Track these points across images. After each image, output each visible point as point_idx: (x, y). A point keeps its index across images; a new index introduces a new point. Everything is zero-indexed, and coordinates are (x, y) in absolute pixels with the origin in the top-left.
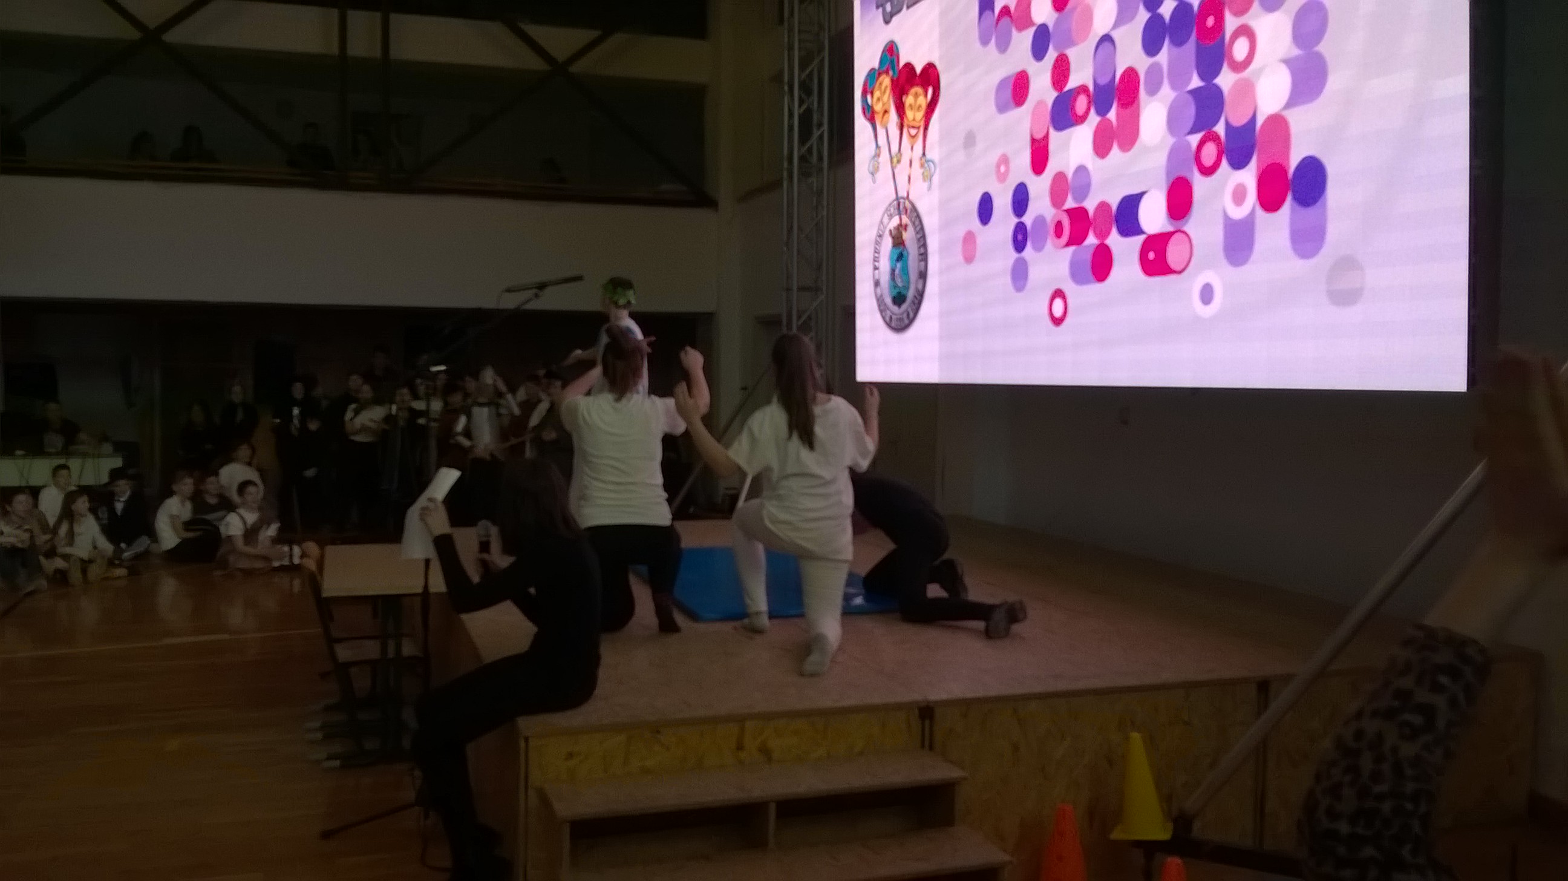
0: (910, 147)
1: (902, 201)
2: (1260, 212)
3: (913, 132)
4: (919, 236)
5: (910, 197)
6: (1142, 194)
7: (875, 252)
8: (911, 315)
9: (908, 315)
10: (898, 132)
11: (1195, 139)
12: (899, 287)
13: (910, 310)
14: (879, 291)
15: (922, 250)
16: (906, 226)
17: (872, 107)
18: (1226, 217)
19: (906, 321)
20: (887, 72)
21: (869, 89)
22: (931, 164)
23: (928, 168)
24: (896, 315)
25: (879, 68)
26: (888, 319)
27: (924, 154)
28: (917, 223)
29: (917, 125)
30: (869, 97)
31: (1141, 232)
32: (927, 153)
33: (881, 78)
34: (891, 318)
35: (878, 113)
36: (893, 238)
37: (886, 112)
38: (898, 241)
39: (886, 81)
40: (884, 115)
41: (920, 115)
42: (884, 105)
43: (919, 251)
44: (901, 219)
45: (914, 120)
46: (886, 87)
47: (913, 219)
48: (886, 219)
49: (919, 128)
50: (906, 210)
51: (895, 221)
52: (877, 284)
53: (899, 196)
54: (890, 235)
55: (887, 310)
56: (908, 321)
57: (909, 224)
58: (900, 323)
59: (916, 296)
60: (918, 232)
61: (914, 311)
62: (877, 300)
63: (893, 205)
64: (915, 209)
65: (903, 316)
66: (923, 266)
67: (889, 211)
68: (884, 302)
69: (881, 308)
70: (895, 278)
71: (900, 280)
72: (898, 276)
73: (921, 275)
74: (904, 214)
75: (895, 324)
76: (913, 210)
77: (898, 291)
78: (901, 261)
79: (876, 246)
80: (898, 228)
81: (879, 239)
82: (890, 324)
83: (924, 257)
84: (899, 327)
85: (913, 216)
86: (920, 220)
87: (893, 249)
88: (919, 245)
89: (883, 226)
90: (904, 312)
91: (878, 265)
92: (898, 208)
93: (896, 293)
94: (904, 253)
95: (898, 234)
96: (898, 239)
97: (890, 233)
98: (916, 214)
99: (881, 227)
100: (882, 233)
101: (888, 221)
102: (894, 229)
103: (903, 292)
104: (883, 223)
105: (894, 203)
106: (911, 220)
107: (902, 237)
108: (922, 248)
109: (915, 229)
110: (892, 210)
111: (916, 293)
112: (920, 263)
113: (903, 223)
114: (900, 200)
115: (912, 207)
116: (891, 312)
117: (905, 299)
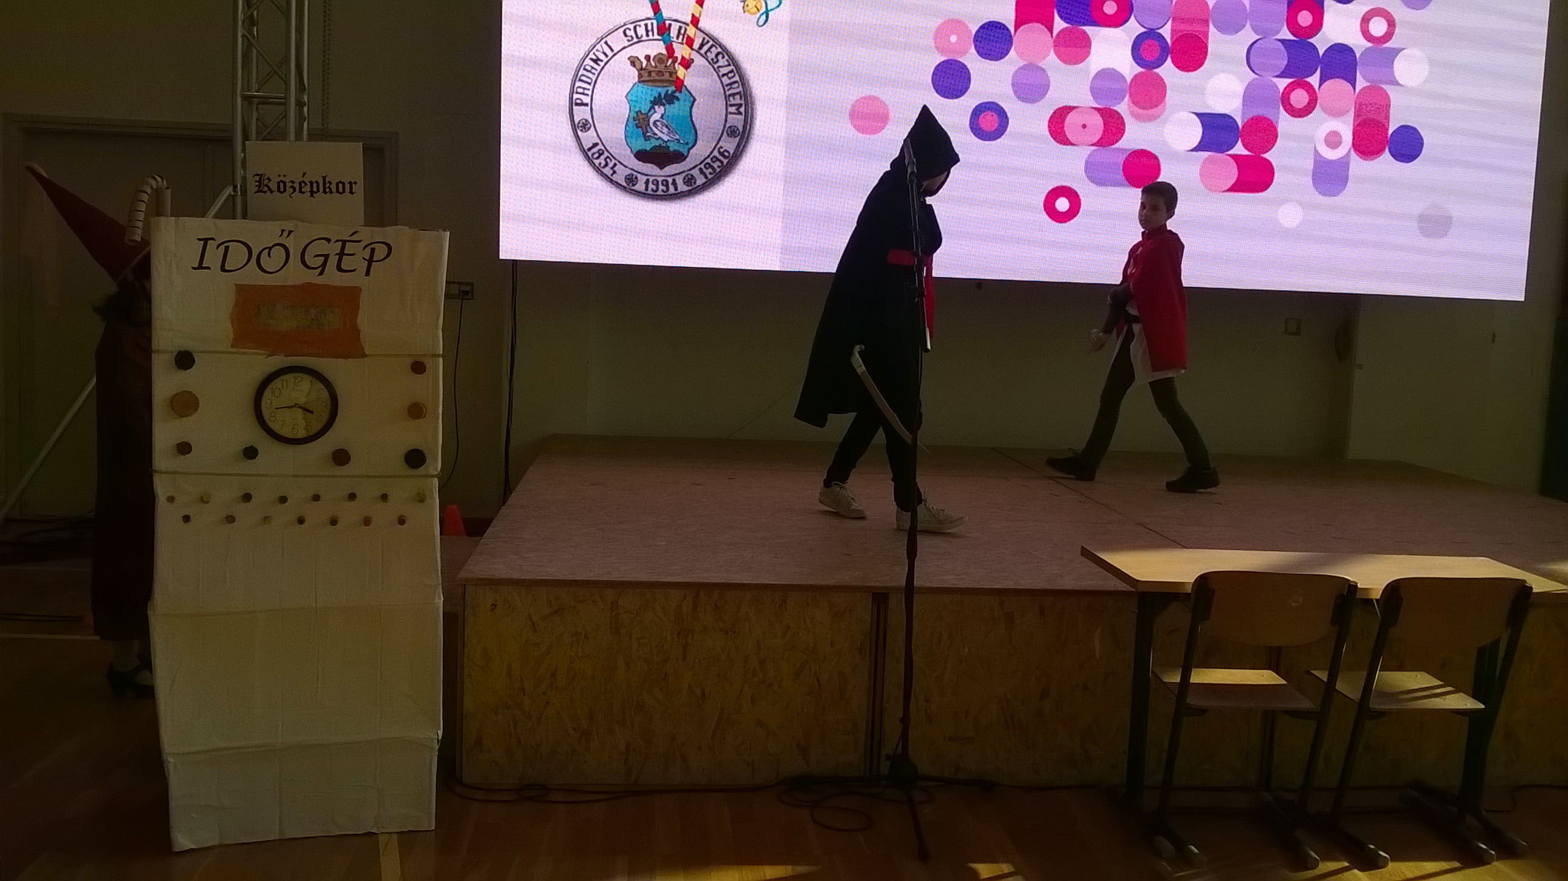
1: (675, 26)
2: (1354, 157)
4: (726, 80)
5: (700, 25)
7: (576, 78)
8: (700, 180)
9: (689, 180)
11: (1283, 83)
12: (660, 138)
13: (696, 172)
15: (737, 100)
18: (1316, 153)
19: (684, 188)
24: (645, 175)
34: (631, 180)
36: (641, 70)
43: (727, 98)
44: (670, 49)
47: (711, 56)
48: (617, 41)
51: (657, 48)
52: (579, 127)
53: (666, 13)
54: (633, 64)
55: (615, 165)
56: (686, 188)
57: (699, 61)
58: (661, 187)
59: (715, 157)
60: (723, 75)
61: (710, 177)
62: (584, 152)
63: (646, 25)
64: (717, 43)
65: (670, 180)
66: (737, 121)
67: (632, 33)
68: (606, 154)
69: (597, 162)
70: (649, 125)
71: (665, 130)
72: (658, 123)
73: (732, 132)
74: (682, 44)
75: (647, 189)
76: (711, 42)
77: (657, 143)
78: (667, 106)
79: (582, 72)
80: (659, 58)
81: (592, 64)
82: (629, 186)
83: (742, 110)
84: (660, 192)
85: (709, 50)
86: (733, 61)
87: (641, 85)
88: (732, 91)
89: (605, 46)
90: (679, 174)
91: (587, 100)
92: (660, 33)
93: (648, 146)
94: (677, 94)
95: (661, 67)
96: (660, 73)
97: (633, 61)
98: (719, 50)
99: (598, 47)
100: (602, 57)
101: (627, 44)
102: (648, 58)
103: (673, 147)
104: (606, 43)
105: (649, 22)
106: (705, 56)
107: (673, 73)
108: (738, 97)
109: (717, 70)
110: (641, 31)
111: (716, 153)
112: (730, 116)
113: (678, 54)
114: (667, 22)
115: (707, 38)
116: (632, 169)
117: (679, 157)
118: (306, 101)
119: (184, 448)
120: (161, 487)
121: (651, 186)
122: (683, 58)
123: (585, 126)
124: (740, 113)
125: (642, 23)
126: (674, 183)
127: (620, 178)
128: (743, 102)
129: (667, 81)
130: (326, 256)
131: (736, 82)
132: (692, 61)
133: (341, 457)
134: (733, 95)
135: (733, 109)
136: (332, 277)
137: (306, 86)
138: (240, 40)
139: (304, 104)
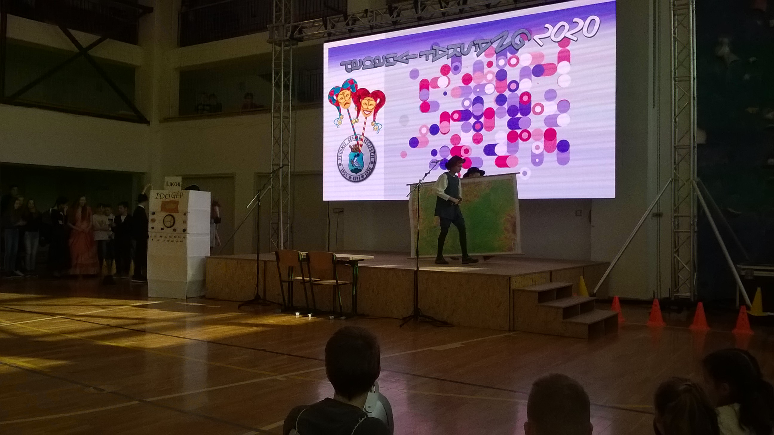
0: (365, 118)
1: (359, 137)
2: (545, 152)
3: (366, 113)
4: (370, 149)
5: (364, 135)
6: (496, 145)
7: (338, 152)
8: (365, 176)
9: (363, 177)
10: (356, 112)
12: (356, 166)
13: (364, 174)
14: (341, 167)
15: (373, 154)
16: (361, 146)
17: (337, 101)
18: (532, 152)
19: (361, 179)
20: (349, 89)
21: (335, 93)
22: (378, 124)
23: (377, 126)
24: (353, 176)
25: (342, 86)
26: (348, 178)
27: (374, 121)
28: (369, 144)
29: (371, 111)
30: (335, 97)
31: (495, 154)
32: (376, 121)
33: (344, 91)
34: (350, 178)
35: (341, 103)
36: (352, 149)
37: (347, 103)
38: (356, 150)
39: (348, 92)
40: (345, 105)
41: (371, 108)
42: (345, 101)
43: (370, 154)
44: (358, 142)
45: (368, 108)
46: (349, 94)
47: (367, 143)
48: (347, 142)
49: (371, 112)
50: (362, 140)
51: (355, 142)
52: (339, 165)
53: (357, 134)
54: (350, 147)
55: (347, 174)
56: (362, 179)
57: (364, 145)
58: (357, 179)
59: (368, 170)
60: (370, 148)
61: (367, 175)
62: (340, 171)
63: (353, 137)
64: (368, 139)
65: (358, 177)
66: (373, 160)
67: (349, 139)
68: (345, 171)
69: (343, 174)
70: (353, 163)
71: (357, 164)
72: (356, 162)
73: (372, 163)
74: (360, 141)
75: (353, 180)
76: (367, 139)
77: (355, 167)
78: (358, 157)
79: (339, 151)
80: (356, 145)
81: (342, 148)
82: (349, 179)
83: (374, 156)
84: (356, 180)
85: (366, 142)
86: (371, 143)
87: (352, 153)
88: (371, 152)
89: (344, 144)
90: (360, 175)
91: (340, 158)
92: (356, 138)
93: (353, 168)
94: (360, 154)
95: (356, 147)
96: (356, 149)
97: (350, 146)
98: (368, 141)
99: (343, 144)
100: (343, 146)
101: (349, 142)
102: (353, 145)
103: (359, 168)
104: (344, 143)
105: (353, 136)
106: (365, 143)
107: (358, 149)
108: (373, 153)
109: (368, 147)
110: (352, 139)
111: (368, 169)
112: (371, 159)
113: (359, 144)
114: (357, 136)
115: (366, 139)
116: (350, 175)
117: (360, 170)
118: (290, 164)
119: (153, 228)
120: (149, 234)
121: (354, 179)
122: (361, 144)
123: (340, 164)
124: (373, 157)
125: (352, 137)
126: (359, 177)
127: (348, 177)
128: (374, 154)
129: (357, 151)
130: (175, 196)
131: (372, 149)
132: (362, 145)
133: (175, 230)
134: (372, 153)
135: (372, 157)
136: (176, 199)
137: (290, 160)
138: (272, 152)
139: (289, 165)
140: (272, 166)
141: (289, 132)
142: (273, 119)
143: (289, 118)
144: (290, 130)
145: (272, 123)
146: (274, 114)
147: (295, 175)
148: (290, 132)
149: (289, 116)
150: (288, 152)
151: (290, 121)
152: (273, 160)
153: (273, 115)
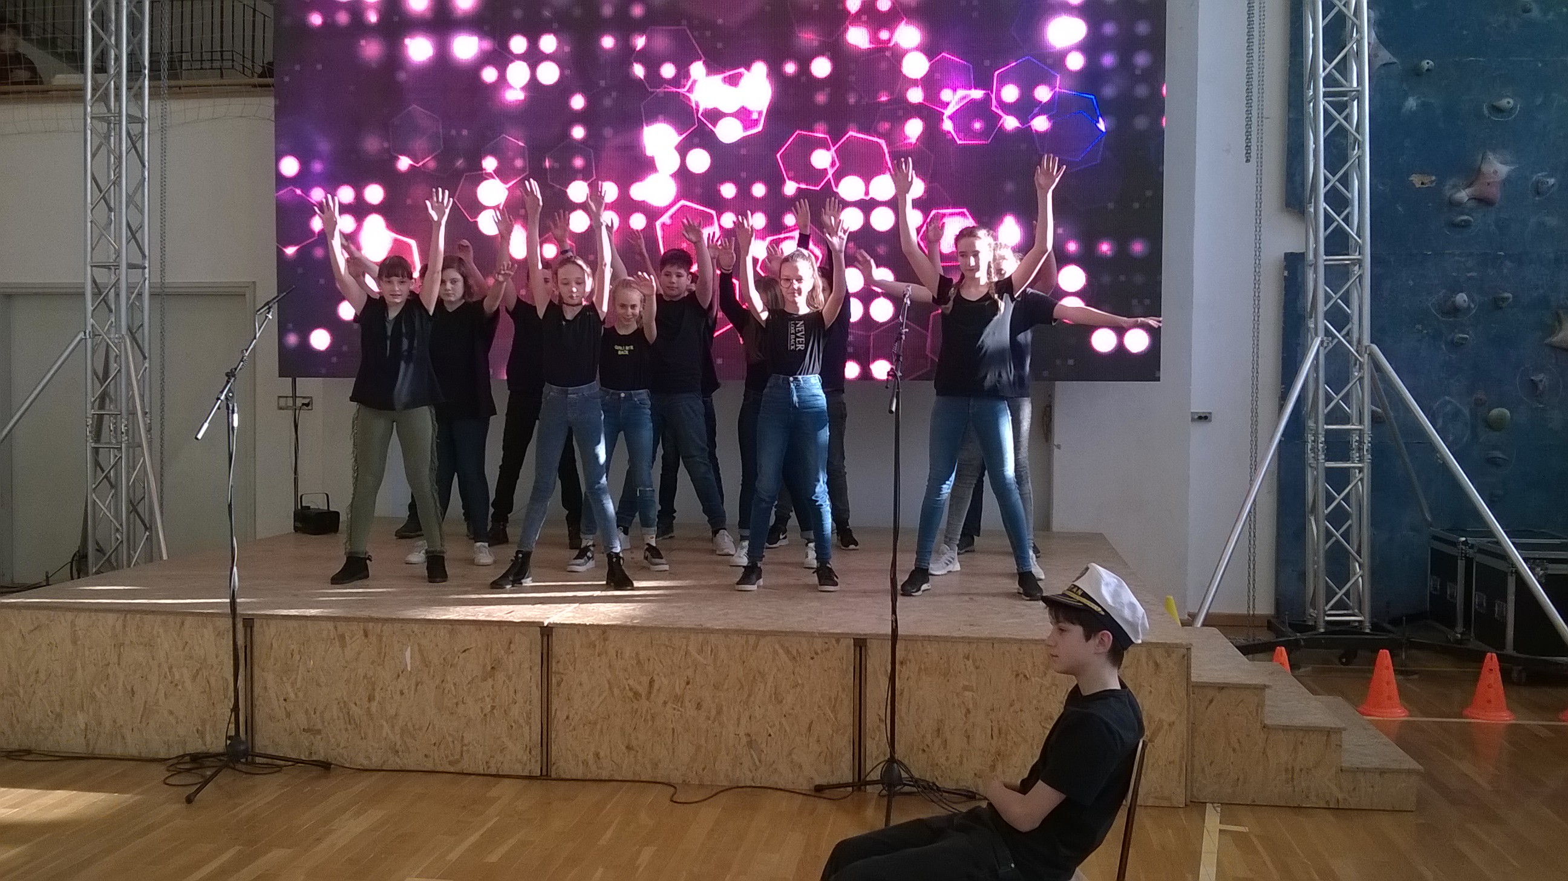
118: (147, 265)
137: (147, 253)
138: (89, 224)
139: (145, 268)
140: (89, 268)
141: (144, 166)
142: (89, 120)
143: (143, 123)
144: (146, 158)
145: (85, 134)
146: (91, 107)
147: (162, 295)
148: (147, 164)
149: (143, 115)
150: (141, 227)
151: (146, 131)
152: (93, 249)
153: (89, 109)
